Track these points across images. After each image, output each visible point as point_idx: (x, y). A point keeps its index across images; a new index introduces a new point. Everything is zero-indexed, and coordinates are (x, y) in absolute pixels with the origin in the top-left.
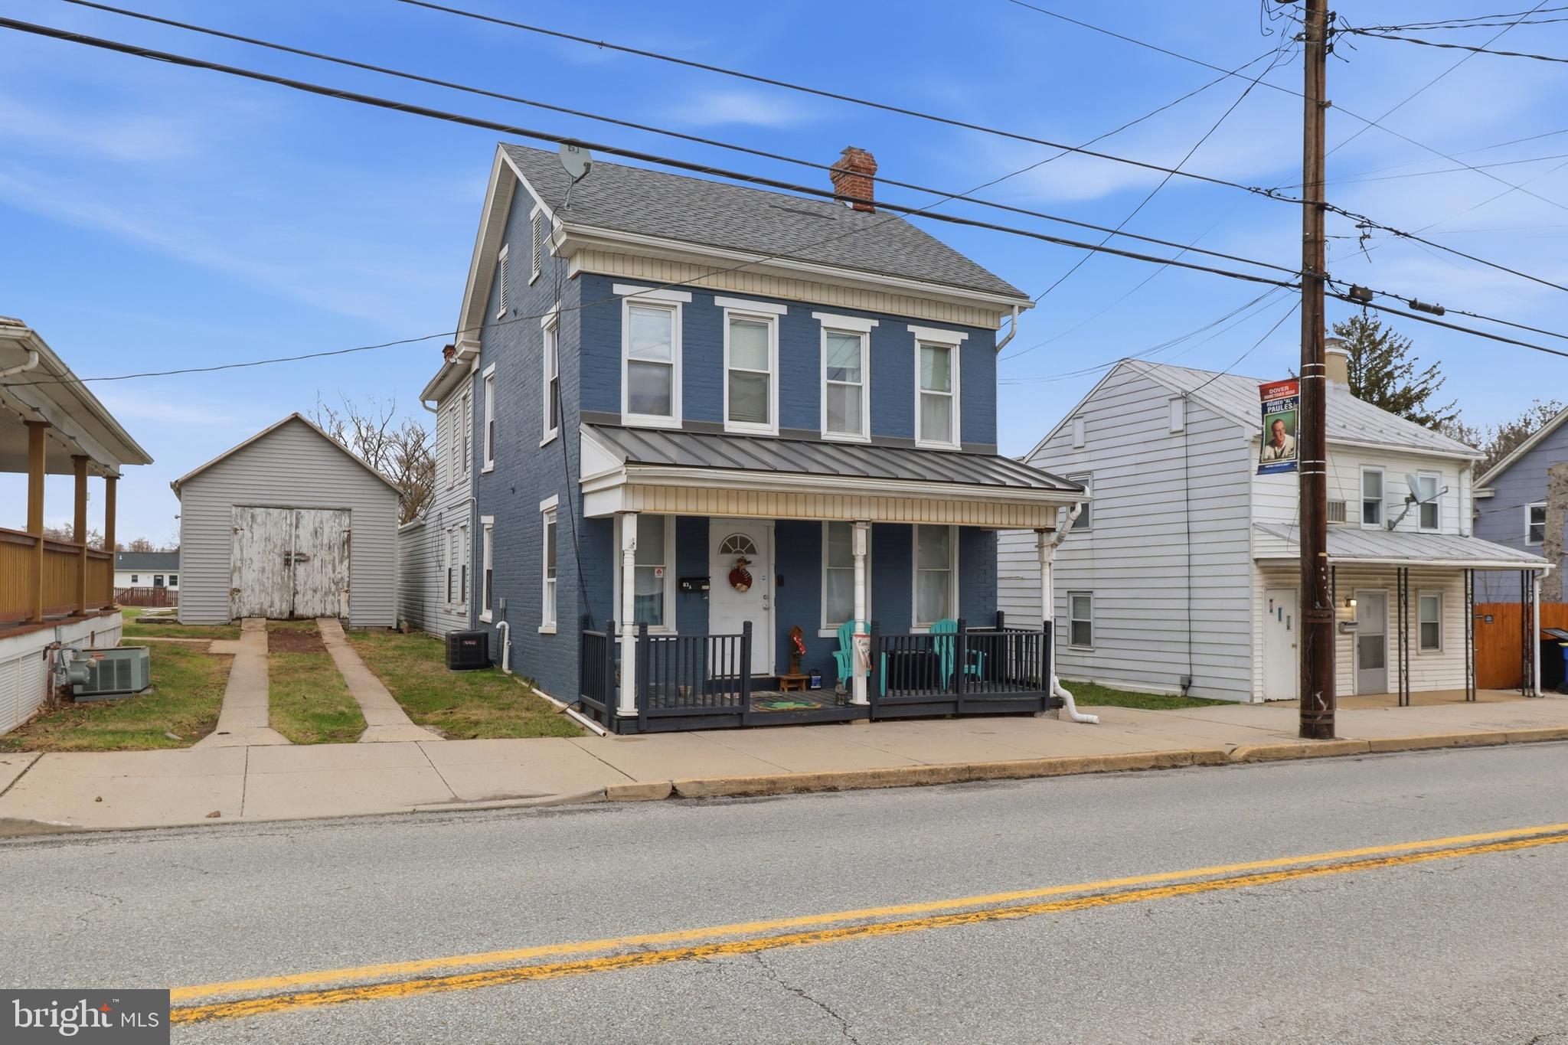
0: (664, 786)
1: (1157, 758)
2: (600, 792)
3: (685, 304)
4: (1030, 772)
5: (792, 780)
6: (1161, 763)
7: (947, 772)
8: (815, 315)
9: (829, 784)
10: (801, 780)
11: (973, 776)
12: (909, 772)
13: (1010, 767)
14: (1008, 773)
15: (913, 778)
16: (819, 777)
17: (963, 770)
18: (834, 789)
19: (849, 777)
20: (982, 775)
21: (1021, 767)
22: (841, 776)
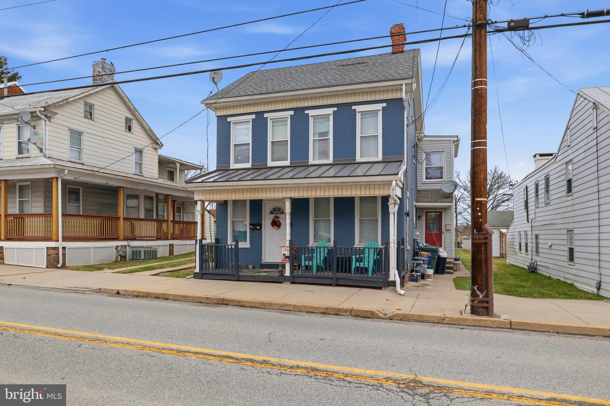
0: (116, 290)
1: (326, 309)
2: (98, 289)
3: (253, 120)
4: (251, 305)
5: (154, 293)
6: (328, 311)
7: (213, 299)
8: (306, 112)
9: (166, 297)
10: (157, 294)
11: (224, 303)
12: (197, 297)
13: (242, 301)
14: (240, 304)
15: (199, 300)
16: (164, 294)
17: (220, 299)
18: (167, 299)
19: (174, 296)
20: (228, 303)
21: (248, 302)
22: (171, 295)
